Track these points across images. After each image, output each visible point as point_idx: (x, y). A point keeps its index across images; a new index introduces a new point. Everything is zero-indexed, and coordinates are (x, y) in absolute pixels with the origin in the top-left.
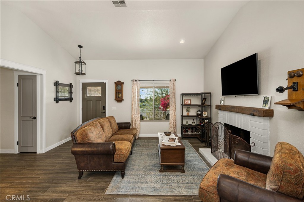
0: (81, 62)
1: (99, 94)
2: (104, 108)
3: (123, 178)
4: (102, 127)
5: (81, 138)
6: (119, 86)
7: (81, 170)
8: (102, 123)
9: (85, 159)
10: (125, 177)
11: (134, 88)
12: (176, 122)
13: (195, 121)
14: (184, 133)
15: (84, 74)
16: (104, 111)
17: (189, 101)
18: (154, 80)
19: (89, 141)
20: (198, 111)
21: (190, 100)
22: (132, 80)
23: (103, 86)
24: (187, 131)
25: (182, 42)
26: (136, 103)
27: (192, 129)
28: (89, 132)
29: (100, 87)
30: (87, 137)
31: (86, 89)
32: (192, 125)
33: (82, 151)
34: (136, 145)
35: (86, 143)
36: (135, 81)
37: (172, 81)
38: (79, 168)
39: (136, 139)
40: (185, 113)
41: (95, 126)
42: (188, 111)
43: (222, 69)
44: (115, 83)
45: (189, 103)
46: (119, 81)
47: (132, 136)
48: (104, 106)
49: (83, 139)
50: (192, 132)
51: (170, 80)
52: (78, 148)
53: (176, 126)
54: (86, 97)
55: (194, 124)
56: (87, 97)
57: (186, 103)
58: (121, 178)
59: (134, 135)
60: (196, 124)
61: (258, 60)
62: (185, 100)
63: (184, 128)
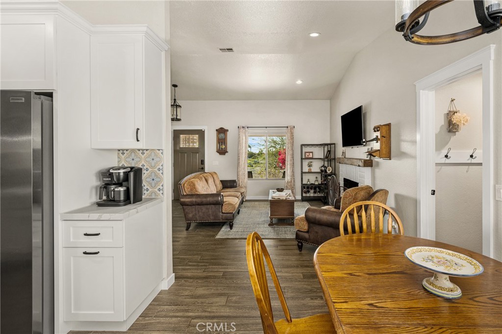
0: (177, 106)
1: (196, 145)
2: (203, 162)
3: (231, 229)
4: (207, 181)
5: (189, 189)
6: (222, 135)
7: (189, 221)
8: (207, 178)
9: (194, 209)
10: (233, 228)
11: (241, 136)
12: (294, 181)
13: (319, 179)
14: (304, 195)
15: (179, 120)
16: (202, 166)
17: (311, 154)
18: (266, 127)
19: (196, 193)
20: (322, 167)
21: (312, 152)
22: (239, 127)
23: (201, 133)
24: (309, 192)
25: (299, 82)
26: (244, 156)
27: (315, 188)
28: (196, 183)
29: (197, 136)
30: (195, 188)
31: (179, 137)
32: (314, 184)
33: (190, 202)
34: (244, 206)
35: (194, 195)
36: (243, 127)
37: (289, 128)
38: (187, 219)
39: (243, 201)
40: (306, 169)
41: (201, 179)
42: (310, 166)
43: (342, 117)
44: (217, 130)
45: (311, 156)
46: (222, 128)
47: (240, 193)
48: (202, 160)
49: (191, 190)
50: (315, 192)
51: (287, 127)
52: (186, 199)
53: (294, 185)
54: (178, 148)
55: (317, 183)
56: (180, 148)
57: (307, 156)
58: (229, 229)
59: (241, 194)
60: (320, 183)
61: (363, 112)
62: (306, 153)
63: (306, 188)
